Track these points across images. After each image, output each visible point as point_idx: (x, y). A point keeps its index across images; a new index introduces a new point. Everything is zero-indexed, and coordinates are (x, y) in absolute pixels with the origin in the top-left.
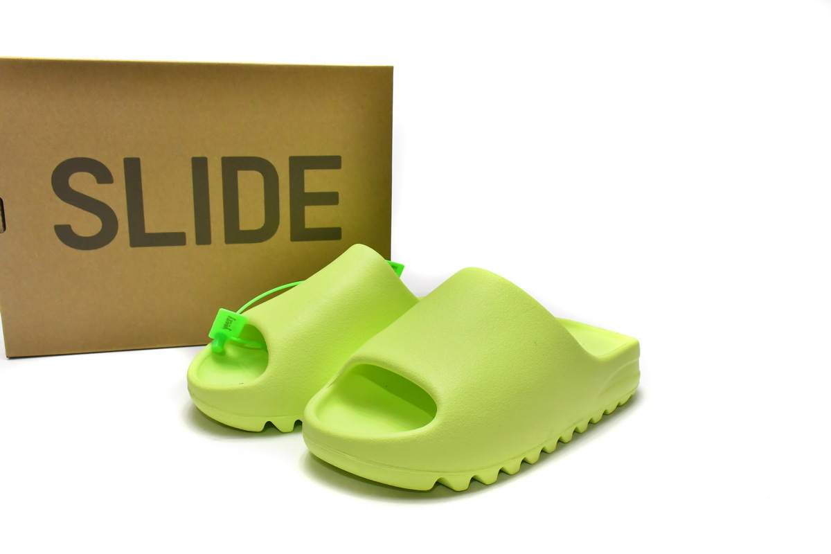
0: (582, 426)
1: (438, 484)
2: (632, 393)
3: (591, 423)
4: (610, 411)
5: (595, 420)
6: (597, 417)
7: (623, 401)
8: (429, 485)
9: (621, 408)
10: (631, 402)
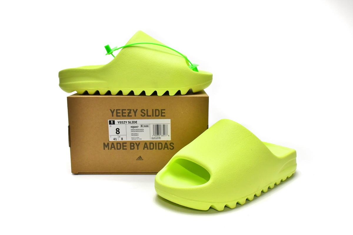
0: (272, 186)
1: (211, 208)
2: (294, 173)
3: (275, 184)
4: (284, 180)
5: (278, 184)
6: (278, 182)
7: (289, 176)
8: (207, 208)
9: (288, 179)
10: (293, 176)
